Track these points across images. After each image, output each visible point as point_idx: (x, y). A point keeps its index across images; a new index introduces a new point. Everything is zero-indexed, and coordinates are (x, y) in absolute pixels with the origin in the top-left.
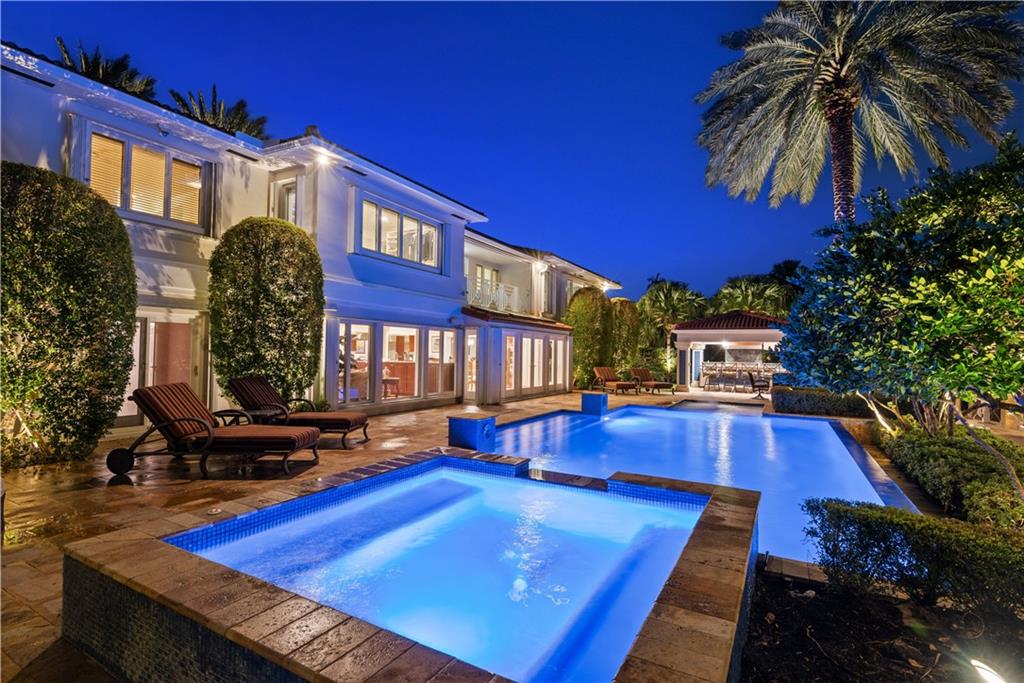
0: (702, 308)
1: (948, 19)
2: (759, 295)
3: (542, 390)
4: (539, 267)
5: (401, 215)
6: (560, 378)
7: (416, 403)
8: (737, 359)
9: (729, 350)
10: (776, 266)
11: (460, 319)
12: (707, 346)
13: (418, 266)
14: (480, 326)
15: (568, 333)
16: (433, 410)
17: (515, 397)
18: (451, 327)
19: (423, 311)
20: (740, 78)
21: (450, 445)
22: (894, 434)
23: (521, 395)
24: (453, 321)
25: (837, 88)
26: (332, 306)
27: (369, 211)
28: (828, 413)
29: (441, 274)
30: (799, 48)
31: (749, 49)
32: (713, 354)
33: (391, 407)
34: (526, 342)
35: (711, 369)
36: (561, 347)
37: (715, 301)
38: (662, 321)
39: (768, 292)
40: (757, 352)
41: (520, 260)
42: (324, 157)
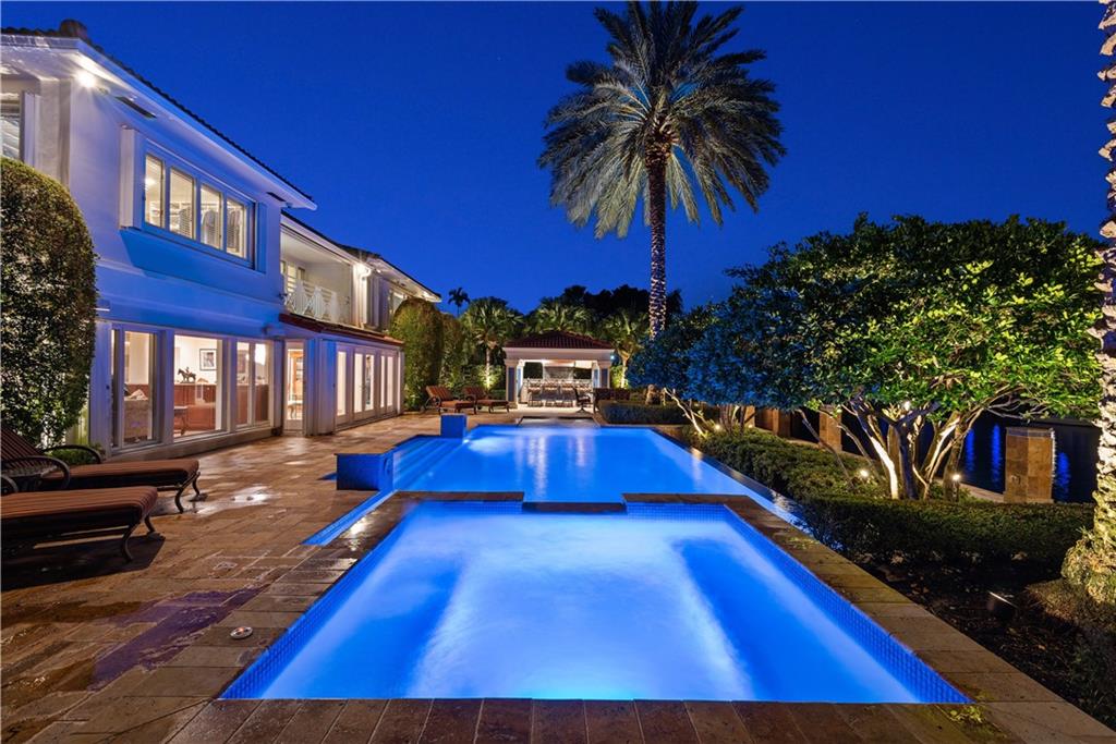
0: (520, 326)
1: (736, 105)
2: (570, 317)
3: (372, 414)
4: (361, 270)
5: (198, 182)
6: (390, 399)
7: (221, 440)
8: (552, 376)
9: (546, 368)
10: (567, 290)
11: (280, 329)
12: (527, 363)
13: (223, 255)
14: (308, 339)
15: (398, 348)
16: (249, 447)
17: (346, 424)
18: (265, 338)
19: (231, 316)
20: (590, 111)
21: (338, 489)
22: (705, 436)
23: (354, 421)
24: (269, 331)
25: (656, 140)
26: (106, 304)
27: (153, 167)
28: (649, 422)
29: (253, 268)
30: (633, 98)
31: (599, 86)
32: (533, 371)
33: (187, 447)
34: (358, 358)
35: (536, 386)
36: (392, 365)
37: (531, 318)
38: (483, 338)
39: (577, 315)
40: (569, 369)
41: (339, 260)
42: (89, 73)
